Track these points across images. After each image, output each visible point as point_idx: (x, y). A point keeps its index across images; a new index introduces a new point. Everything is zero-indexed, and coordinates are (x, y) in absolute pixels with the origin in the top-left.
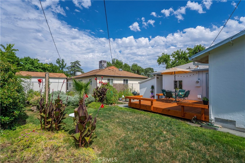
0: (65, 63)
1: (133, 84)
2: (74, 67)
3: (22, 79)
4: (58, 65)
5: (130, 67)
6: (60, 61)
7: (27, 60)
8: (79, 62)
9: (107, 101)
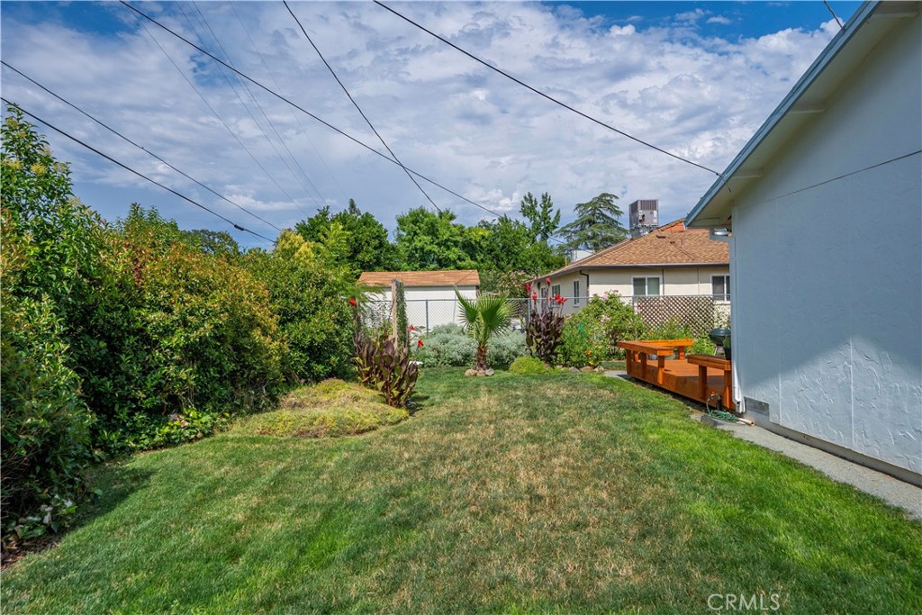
0: (555, 209)
2: (591, 222)
3: (366, 293)
4: (527, 222)
6: (536, 204)
7: (418, 221)
8: (612, 196)
9: (567, 354)
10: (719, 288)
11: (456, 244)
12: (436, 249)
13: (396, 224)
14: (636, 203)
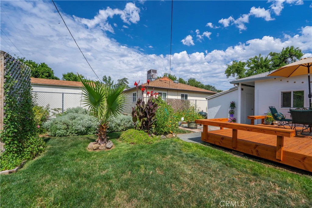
1: (197, 101)
2: (121, 85)
4: (104, 83)
5: (187, 82)
7: (70, 76)
8: (127, 79)
9: (158, 127)
10: (183, 98)
13: (62, 77)
14: (151, 70)
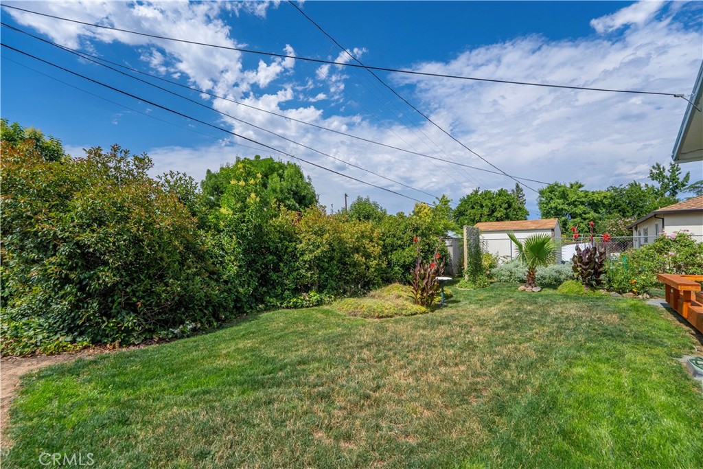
0: (683, 172)
6: (664, 170)
7: (553, 191)
11: (582, 203)
12: (566, 207)
